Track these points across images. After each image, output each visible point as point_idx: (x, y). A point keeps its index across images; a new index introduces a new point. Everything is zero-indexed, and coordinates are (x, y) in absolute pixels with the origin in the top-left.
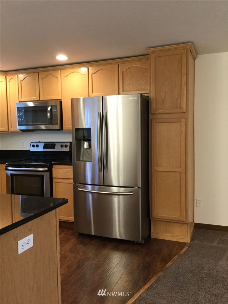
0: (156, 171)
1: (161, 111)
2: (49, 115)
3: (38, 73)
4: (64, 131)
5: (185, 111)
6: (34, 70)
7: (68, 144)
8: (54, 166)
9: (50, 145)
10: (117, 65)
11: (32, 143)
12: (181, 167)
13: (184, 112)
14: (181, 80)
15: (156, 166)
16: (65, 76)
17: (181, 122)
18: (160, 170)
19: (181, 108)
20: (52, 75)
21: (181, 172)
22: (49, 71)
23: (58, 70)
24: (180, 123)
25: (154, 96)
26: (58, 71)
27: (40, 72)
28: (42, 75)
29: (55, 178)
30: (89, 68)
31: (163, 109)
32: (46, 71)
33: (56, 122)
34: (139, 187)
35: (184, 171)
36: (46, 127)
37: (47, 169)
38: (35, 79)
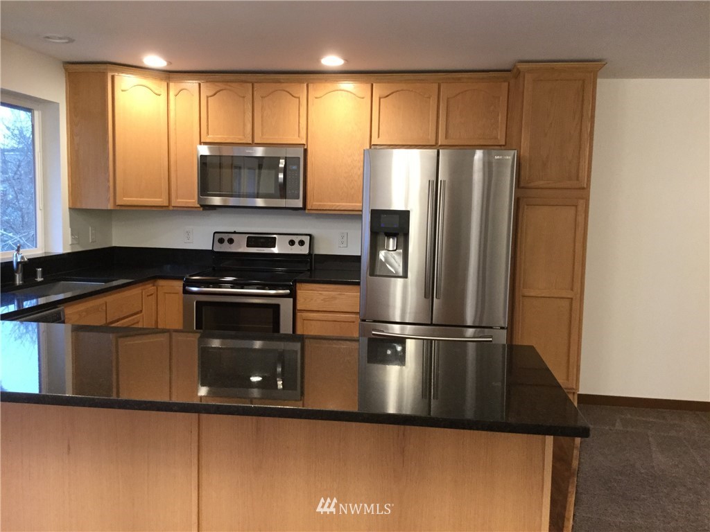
0: (524, 296)
1: (541, 183)
2: (281, 176)
3: (251, 84)
4: (307, 211)
5: (585, 186)
6: (243, 77)
7: (307, 239)
8: (298, 285)
9: (262, 240)
10: (436, 86)
11: (216, 234)
12: (572, 290)
13: (584, 188)
14: (581, 129)
15: (523, 288)
16: (318, 96)
17: (576, 206)
18: (532, 294)
19: (578, 180)
20: (287, 91)
21: (572, 299)
22: (278, 81)
23: (300, 82)
24: (574, 208)
25: (527, 155)
26: (302, 85)
27: (256, 82)
28: (260, 90)
29: (301, 311)
30: (374, 85)
31: (542, 180)
32: (273, 82)
33: (296, 192)
34: (503, 326)
35: (578, 296)
36: (265, 202)
37: (288, 291)
38: (244, 97)
